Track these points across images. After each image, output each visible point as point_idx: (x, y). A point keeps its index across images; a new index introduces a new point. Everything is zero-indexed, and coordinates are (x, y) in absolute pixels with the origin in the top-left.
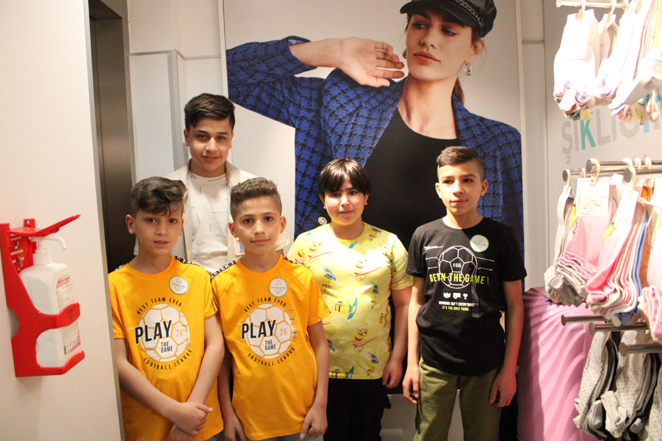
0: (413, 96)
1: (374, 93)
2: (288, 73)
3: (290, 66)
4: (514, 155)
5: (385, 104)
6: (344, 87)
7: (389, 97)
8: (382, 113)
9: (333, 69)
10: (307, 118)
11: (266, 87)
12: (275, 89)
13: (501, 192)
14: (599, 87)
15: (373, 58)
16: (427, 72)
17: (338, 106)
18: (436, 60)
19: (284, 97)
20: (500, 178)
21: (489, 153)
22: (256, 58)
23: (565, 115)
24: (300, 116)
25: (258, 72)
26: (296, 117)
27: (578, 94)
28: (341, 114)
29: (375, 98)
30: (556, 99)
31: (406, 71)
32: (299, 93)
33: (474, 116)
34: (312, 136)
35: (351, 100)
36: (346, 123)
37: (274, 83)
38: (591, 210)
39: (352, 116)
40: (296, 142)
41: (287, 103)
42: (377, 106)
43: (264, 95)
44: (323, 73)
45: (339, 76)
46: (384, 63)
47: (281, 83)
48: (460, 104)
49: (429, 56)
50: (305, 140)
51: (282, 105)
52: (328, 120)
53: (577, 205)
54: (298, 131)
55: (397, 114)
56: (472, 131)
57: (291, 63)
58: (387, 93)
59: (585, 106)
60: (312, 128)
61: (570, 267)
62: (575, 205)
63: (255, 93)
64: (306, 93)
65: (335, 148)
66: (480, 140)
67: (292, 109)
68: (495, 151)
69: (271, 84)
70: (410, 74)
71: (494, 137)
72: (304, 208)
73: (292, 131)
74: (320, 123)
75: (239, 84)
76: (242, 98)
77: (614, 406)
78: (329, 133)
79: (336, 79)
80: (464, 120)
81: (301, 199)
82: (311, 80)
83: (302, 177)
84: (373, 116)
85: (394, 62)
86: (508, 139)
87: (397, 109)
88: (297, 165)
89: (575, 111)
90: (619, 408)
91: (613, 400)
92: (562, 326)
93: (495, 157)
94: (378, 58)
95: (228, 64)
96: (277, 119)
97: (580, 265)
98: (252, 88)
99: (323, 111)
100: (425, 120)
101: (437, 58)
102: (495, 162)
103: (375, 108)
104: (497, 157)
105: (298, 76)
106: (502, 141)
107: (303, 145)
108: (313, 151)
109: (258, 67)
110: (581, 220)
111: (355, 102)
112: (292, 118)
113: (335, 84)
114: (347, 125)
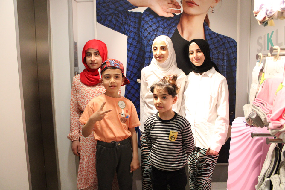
0: (185, 22)
1: (166, 20)
2: (125, 9)
3: (126, 6)
4: (233, 52)
5: (171, 26)
6: (151, 17)
7: (173, 22)
8: (169, 30)
9: (147, 8)
10: (133, 31)
11: (114, 16)
12: (118, 17)
13: (226, 70)
14: (281, 4)
15: (166, 3)
16: (192, 11)
17: (148, 26)
18: (197, 5)
19: (122, 21)
20: (226, 64)
21: (221, 51)
22: (110, 2)
23: (259, 24)
24: (130, 30)
25: (111, 8)
26: (128, 31)
27: (267, 10)
28: (150, 30)
29: (166, 23)
30: (254, 15)
31: (182, 10)
32: (130, 19)
33: (214, 33)
34: (135, 40)
35: (154, 23)
36: (152, 34)
37: (118, 14)
38: (273, 75)
39: (155, 31)
40: (128, 43)
41: (124, 24)
42: (167, 26)
43: (113, 20)
44: (142, 10)
45: (149, 11)
46: (171, 6)
47: (122, 14)
48: (207, 27)
49: (193, 3)
50: (132, 42)
51: (122, 24)
52: (143, 33)
53: (265, 72)
54: (129, 37)
55: (177, 31)
56: (213, 40)
57: (126, 5)
58: (173, 20)
59: (271, 17)
60: (136, 36)
61: (258, 106)
62: (264, 72)
63: (109, 19)
64: (133, 19)
65: (146, 46)
66: (217, 44)
67: (126, 27)
68: (223, 50)
69: (117, 15)
70: (183, 11)
71: (223, 44)
72: (131, 74)
73: (126, 37)
74: (140, 34)
75: (101, 15)
76: (102, 21)
77: (278, 183)
78: (144, 39)
79: (148, 13)
80: (209, 35)
81: (129, 70)
82: (136, 13)
83: (130, 59)
84: (165, 31)
85: (176, 6)
86: (231, 44)
87: (177, 29)
88: (128, 53)
89: (265, 20)
90: (281, 184)
91: (278, 180)
92: (251, 138)
93: (224, 53)
94: (168, 3)
95: (97, 4)
96: (119, 31)
97: (264, 105)
98: (108, 16)
99: (141, 28)
100: (190, 34)
101: (197, 4)
102: (223, 56)
103: (166, 27)
104: (225, 54)
105: (129, 11)
106: (227, 45)
107: (131, 44)
108: (136, 47)
109: (111, 6)
110: (267, 81)
111: (156, 24)
112: (126, 31)
113: (147, 15)
114: (152, 35)
